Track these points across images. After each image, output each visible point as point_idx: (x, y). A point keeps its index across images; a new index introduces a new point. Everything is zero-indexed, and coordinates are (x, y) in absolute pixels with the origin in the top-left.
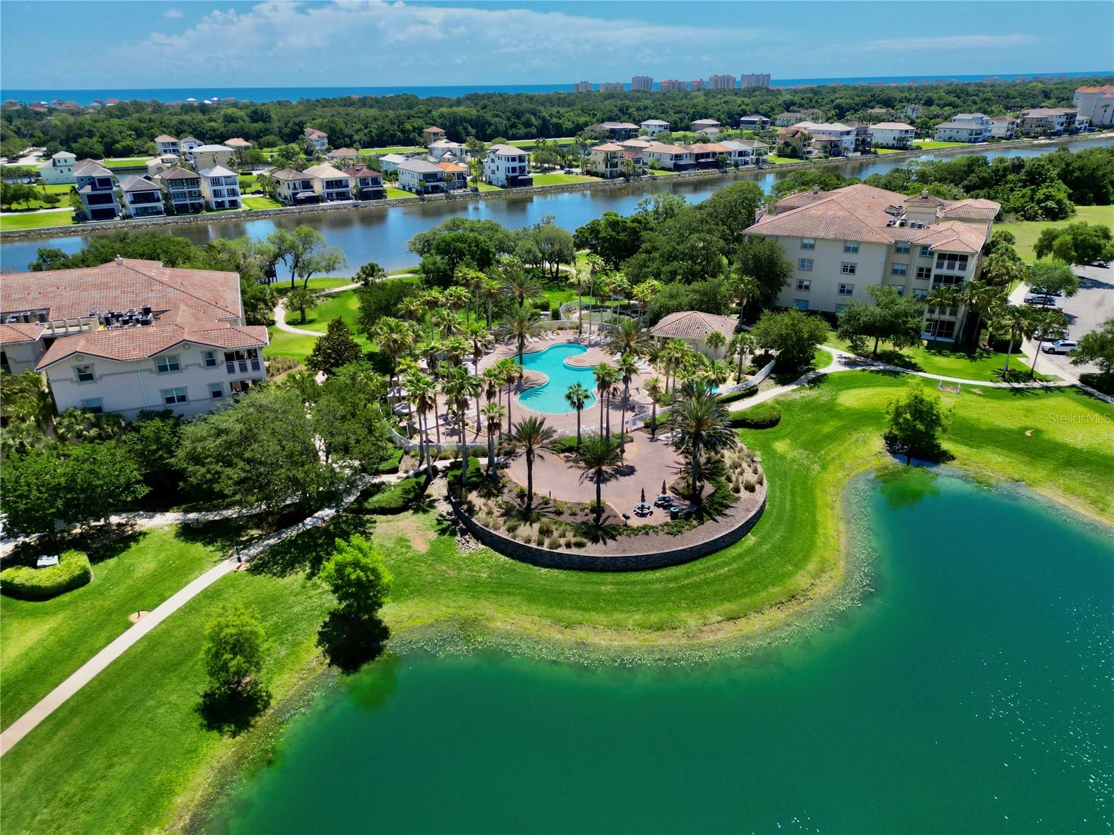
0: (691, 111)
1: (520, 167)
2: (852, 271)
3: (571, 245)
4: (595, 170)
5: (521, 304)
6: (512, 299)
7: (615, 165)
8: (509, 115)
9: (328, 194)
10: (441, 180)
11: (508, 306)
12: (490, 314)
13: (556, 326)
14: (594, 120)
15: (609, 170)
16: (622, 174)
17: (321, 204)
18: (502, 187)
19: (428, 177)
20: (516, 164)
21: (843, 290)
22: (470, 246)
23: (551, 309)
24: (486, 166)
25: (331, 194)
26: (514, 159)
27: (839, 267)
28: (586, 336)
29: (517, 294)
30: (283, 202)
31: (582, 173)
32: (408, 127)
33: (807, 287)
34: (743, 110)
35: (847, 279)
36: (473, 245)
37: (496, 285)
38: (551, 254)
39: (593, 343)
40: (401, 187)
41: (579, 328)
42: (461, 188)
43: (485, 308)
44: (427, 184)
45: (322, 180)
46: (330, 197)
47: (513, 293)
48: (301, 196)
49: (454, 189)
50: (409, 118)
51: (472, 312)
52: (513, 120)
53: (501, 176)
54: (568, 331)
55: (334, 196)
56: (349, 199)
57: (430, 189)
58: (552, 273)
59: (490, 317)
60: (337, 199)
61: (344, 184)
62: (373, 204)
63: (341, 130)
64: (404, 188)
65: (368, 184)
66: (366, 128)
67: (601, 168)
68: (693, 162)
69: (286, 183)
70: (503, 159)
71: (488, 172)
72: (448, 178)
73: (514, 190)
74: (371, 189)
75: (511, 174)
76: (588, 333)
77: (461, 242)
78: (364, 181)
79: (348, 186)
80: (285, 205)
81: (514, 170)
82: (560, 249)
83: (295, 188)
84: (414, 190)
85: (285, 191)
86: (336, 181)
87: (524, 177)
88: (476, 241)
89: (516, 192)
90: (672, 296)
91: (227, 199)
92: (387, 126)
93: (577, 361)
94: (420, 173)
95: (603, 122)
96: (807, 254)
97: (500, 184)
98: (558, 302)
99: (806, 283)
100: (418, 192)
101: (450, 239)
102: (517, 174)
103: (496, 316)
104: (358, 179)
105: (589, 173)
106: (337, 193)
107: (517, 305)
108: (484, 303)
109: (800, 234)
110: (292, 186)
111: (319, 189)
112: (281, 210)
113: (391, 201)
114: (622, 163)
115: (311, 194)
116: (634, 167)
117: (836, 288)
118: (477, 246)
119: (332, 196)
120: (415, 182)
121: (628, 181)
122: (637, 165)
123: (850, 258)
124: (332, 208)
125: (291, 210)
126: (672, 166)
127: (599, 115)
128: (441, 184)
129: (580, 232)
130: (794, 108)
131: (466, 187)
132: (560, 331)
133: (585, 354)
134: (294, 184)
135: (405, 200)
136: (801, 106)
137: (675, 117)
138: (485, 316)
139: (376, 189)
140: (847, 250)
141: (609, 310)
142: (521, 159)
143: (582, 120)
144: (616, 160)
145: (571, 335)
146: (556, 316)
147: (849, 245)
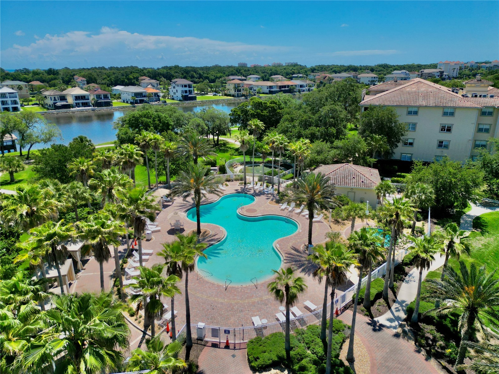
0: (269, 72)
1: (189, 90)
2: (449, 130)
3: (228, 121)
4: (229, 93)
5: (196, 162)
6: (188, 157)
7: (240, 91)
8: (183, 72)
9: (76, 103)
10: (145, 96)
11: (184, 164)
12: (168, 170)
13: (224, 179)
14: (224, 75)
15: (236, 93)
16: (243, 95)
17: (72, 109)
18: (180, 100)
19: (137, 95)
20: (187, 89)
21: (441, 144)
22: (154, 121)
23: (218, 165)
24: (170, 90)
25: (79, 103)
26: (185, 86)
27: (438, 128)
28: (250, 186)
29: (192, 152)
30: (47, 108)
31: (222, 95)
32: (131, 77)
33: (411, 144)
34: (293, 72)
35: (445, 136)
36: (157, 119)
37: (172, 145)
38: (213, 128)
39: (257, 192)
40: (122, 101)
41: (243, 180)
42: (156, 101)
43: (164, 165)
44: (136, 99)
45: (72, 95)
46: (78, 105)
47: (188, 152)
48: (59, 104)
49: (152, 101)
50: (131, 73)
51: (153, 170)
52: (185, 75)
53: (179, 95)
54: (235, 182)
55: (81, 105)
56: (90, 106)
57: (139, 102)
58: (214, 141)
59: (169, 174)
60: (82, 106)
61: (86, 98)
62: (104, 110)
63: (95, 78)
64: (124, 102)
65: (101, 98)
66: (109, 77)
67: (232, 92)
68: (278, 90)
69: (49, 97)
70: (180, 86)
71: (172, 94)
72: (149, 96)
73: (187, 102)
74: (103, 101)
75: (184, 94)
76: (252, 183)
77: (148, 118)
78: (99, 97)
79: (88, 99)
80: (48, 109)
81: (186, 92)
82: (220, 125)
83: (55, 100)
84: (129, 102)
85: (49, 102)
86: (82, 97)
87: (191, 96)
88: (159, 117)
89: (187, 103)
90: (319, 153)
91: (10, 106)
92: (120, 76)
93: (248, 211)
94: (132, 93)
95: (229, 76)
96: (412, 119)
97: (178, 99)
98: (224, 160)
99: (410, 141)
100: (131, 103)
101: (138, 116)
102: (188, 94)
103: (174, 172)
104: (95, 95)
105: (226, 95)
106: (82, 103)
107: (192, 163)
108: (163, 162)
109: (406, 104)
110: (53, 99)
111: (70, 101)
112: (45, 112)
113: (115, 107)
114: (243, 90)
115: (66, 103)
116: (249, 92)
117: (436, 143)
118: (159, 120)
119: (79, 105)
120: (130, 98)
121: (247, 98)
122: (251, 91)
123: (447, 121)
124: (78, 111)
125: (52, 112)
126: (268, 92)
127: (227, 73)
128: (145, 99)
129: (235, 111)
130: (316, 71)
131: (159, 101)
132: (227, 183)
133: (254, 203)
134: (55, 98)
135: (123, 107)
136: (318, 70)
137: (263, 75)
138: (164, 172)
139: (106, 101)
140: (445, 114)
141: (261, 165)
142: (190, 86)
143: (219, 75)
144: (240, 88)
145: (237, 186)
146: (223, 170)
147: (446, 110)
